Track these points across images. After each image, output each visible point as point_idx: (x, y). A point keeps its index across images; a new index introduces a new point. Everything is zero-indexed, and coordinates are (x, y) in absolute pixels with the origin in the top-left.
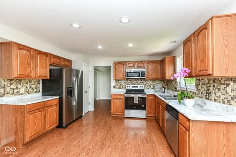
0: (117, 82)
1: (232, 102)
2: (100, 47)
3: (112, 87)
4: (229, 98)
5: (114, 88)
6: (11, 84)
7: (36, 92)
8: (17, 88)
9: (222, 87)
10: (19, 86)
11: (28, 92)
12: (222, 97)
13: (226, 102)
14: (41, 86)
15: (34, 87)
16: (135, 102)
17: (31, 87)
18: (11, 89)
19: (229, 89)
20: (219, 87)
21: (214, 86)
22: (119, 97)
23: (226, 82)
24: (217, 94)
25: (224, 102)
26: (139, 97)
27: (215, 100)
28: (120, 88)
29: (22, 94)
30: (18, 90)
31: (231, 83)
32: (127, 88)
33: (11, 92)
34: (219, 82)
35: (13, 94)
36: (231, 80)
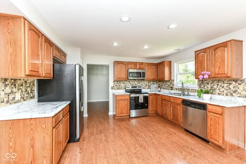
0: (116, 83)
1: (234, 94)
2: (115, 44)
3: (110, 88)
4: (232, 92)
5: (112, 88)
6: (6, 86)
7: (31, 97)
8: (12, 92)
9: (225, 85)
10: (14, 90)
11: (23, 98)
12: (225, 91)
13: (229, 94)
14: (35, 88)
15: (29, 89)
16: (140, 101)
17: (26, 90)
18: (5, 94)
19: (231, 87)
20: (222, 85)
21: (218, 85)
22: (124, 98)
23: (229, 82)
24: (221, 90)
25: (227, 95)
26: (144, 97)
27: (219, 94)
28: (118, 89)
29: (18, 102)
30: (13, 96)
31: (234, 83)
32: (127, 89)
33: (5, 100)
34: (222, 82)
35: (8, 102)
36: (234, 81)
